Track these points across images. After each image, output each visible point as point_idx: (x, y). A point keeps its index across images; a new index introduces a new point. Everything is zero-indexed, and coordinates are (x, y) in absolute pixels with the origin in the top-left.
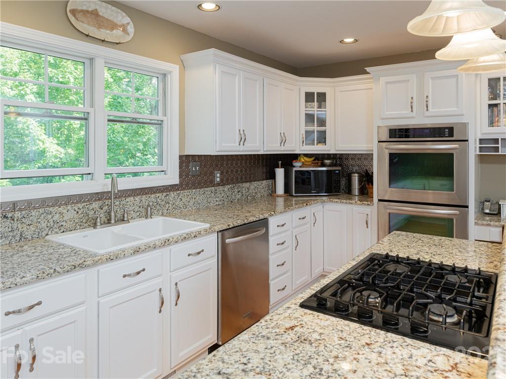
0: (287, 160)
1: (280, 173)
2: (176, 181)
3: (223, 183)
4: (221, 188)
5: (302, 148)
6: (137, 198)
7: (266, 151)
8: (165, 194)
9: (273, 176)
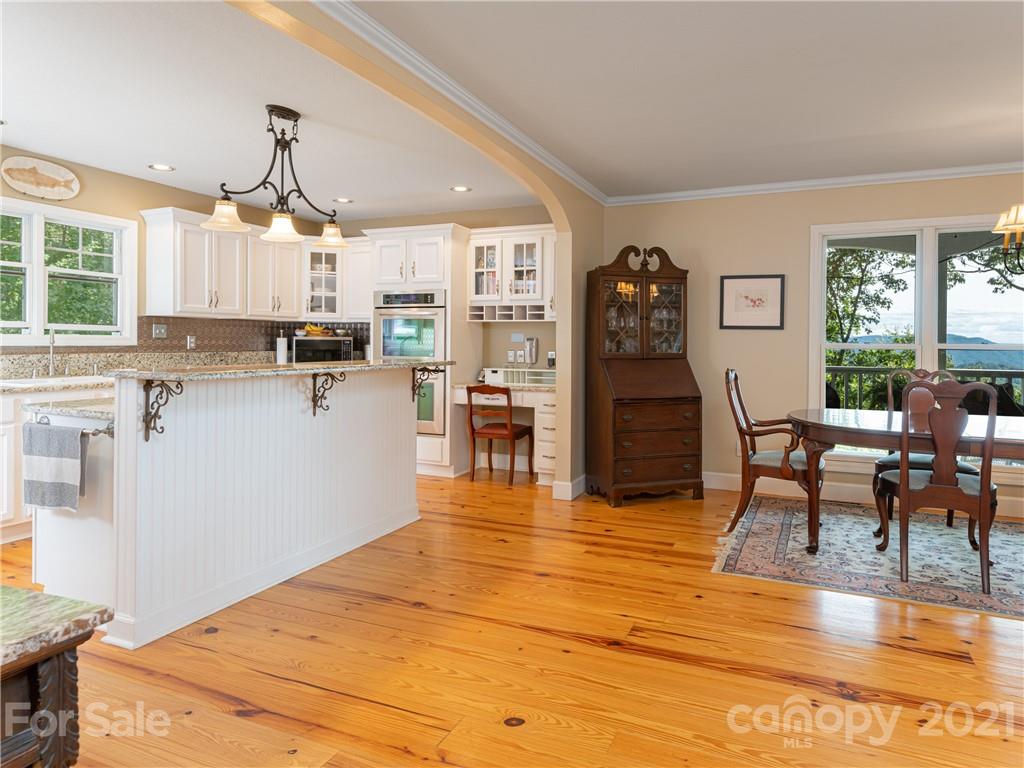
0: (289, 328)
1: (282, 343)
2: (134, 342)
3: (198, 348)
4: (195, 355)
5: (308, 315)
6: (83, 356)
7: (251, 315)
8: (118, 354)
9: (273, 347)
